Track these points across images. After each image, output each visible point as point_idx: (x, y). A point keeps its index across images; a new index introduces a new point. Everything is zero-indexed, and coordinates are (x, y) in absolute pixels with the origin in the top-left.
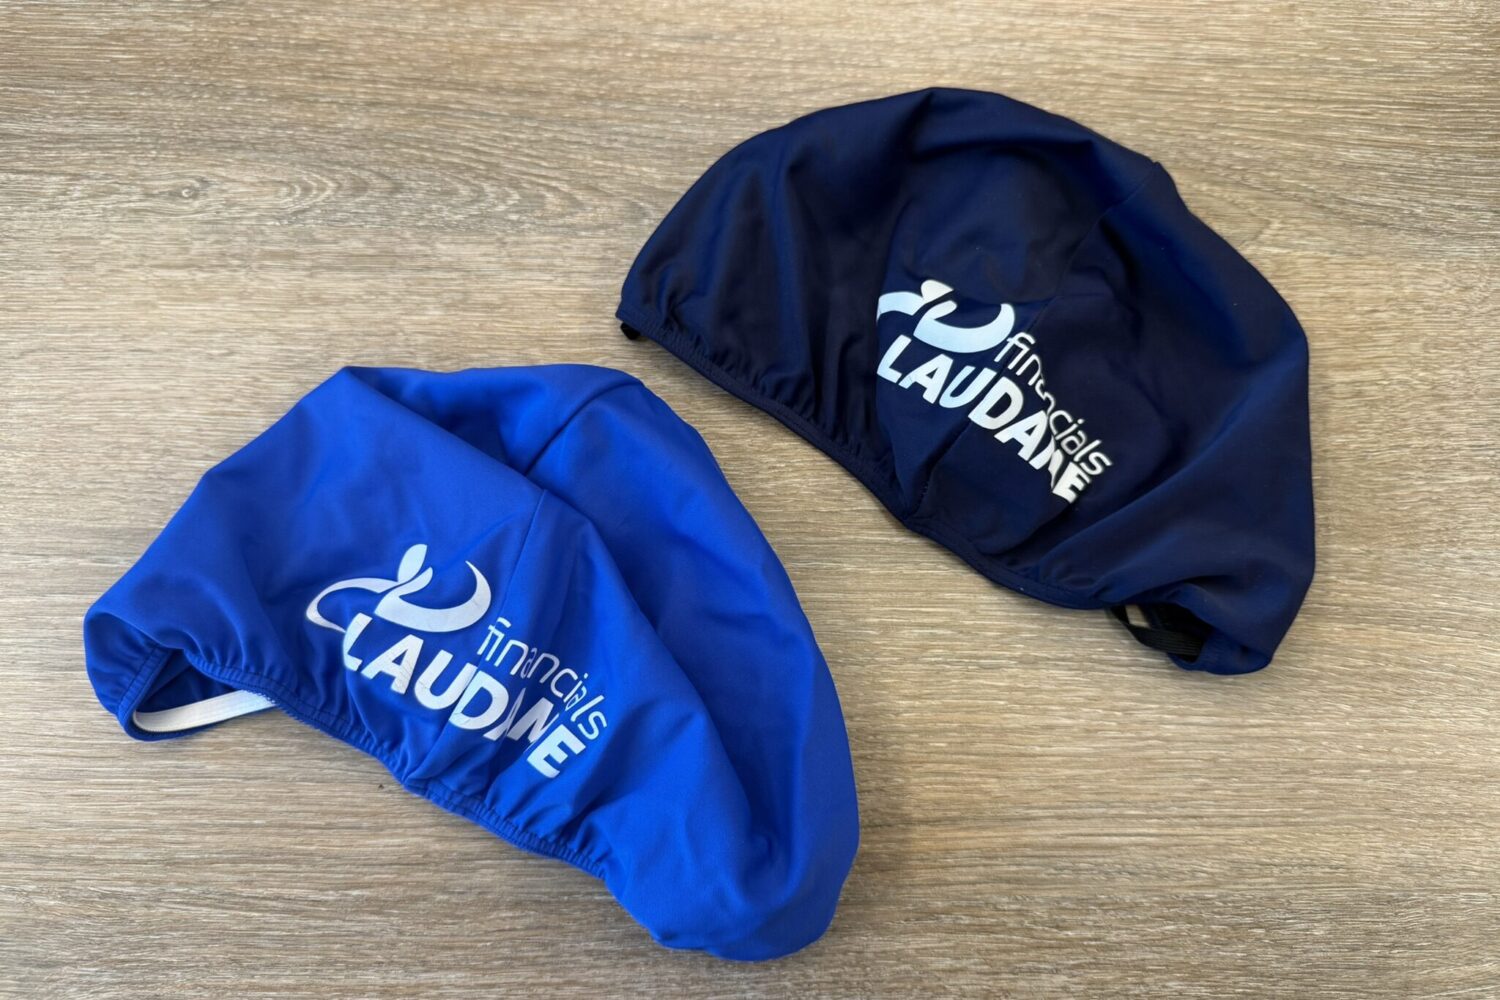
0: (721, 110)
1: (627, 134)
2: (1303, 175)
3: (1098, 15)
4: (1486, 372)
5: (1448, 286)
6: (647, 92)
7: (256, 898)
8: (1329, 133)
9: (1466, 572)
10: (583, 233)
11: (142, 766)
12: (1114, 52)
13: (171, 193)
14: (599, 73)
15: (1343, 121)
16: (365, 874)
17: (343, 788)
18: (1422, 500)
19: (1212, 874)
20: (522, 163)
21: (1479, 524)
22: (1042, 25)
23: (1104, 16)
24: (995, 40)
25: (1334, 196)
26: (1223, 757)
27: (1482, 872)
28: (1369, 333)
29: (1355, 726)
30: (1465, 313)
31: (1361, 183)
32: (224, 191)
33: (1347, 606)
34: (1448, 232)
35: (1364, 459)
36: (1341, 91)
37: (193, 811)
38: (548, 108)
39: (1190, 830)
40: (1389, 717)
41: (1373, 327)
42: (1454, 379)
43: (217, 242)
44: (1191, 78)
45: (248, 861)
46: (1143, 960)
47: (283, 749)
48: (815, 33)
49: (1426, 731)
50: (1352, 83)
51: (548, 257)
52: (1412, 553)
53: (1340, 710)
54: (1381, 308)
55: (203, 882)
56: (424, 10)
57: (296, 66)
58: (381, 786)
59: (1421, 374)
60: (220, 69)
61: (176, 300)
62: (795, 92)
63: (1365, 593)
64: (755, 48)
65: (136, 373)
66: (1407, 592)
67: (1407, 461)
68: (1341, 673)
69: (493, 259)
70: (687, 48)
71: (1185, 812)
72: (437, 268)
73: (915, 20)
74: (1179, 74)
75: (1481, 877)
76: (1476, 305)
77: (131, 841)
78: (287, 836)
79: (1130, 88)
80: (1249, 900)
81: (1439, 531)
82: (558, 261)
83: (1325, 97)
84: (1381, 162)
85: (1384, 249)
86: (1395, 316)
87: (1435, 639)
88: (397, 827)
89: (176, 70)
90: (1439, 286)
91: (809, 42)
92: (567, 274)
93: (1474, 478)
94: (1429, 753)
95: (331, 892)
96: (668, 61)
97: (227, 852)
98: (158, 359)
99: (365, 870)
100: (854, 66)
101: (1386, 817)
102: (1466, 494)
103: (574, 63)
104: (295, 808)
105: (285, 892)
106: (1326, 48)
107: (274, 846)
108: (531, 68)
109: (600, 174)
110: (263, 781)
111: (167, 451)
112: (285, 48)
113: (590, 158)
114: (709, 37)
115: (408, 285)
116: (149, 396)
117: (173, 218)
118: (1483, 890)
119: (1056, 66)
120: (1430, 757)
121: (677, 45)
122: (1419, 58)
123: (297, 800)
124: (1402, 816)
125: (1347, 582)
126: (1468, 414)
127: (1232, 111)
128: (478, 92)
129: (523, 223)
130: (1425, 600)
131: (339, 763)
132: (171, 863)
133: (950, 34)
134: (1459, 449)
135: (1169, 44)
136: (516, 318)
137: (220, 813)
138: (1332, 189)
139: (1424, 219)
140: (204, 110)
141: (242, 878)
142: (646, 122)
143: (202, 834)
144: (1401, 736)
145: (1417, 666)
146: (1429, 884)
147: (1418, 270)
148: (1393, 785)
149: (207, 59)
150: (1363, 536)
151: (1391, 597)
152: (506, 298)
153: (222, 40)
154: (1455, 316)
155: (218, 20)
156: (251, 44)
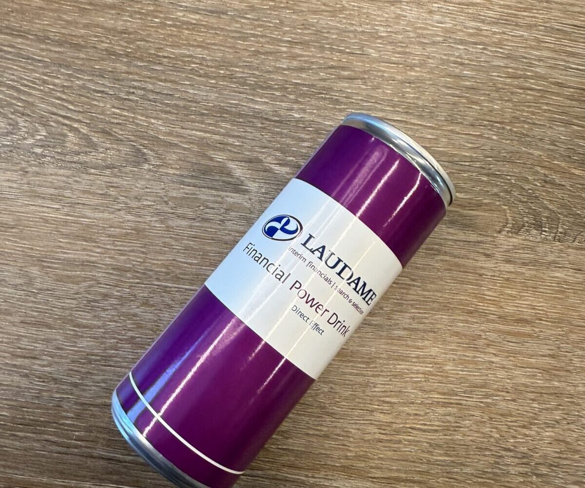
0: (224, 77)
1: (144, 89)
3: (553, 28)
6: (166, 55)
10: (93, 171)
14: (130, 33)
20: (53, 105)
22: (504, 33)
23: (558, 30)
24: (462, 42)
38: (83, 59)
48: (312, 19)
51: (60, 188)
62: (288, 69)
64: (261, 26)
69: (15, 185)
70: (205, 20)
73: (398, 17)
79: (571, 98)
82: (67, 193)
91: (305, 26)
92: (73, 205)
96: (188, 29)
100: (340, 51)
103: (110, 23)
108: (75, 23)
109: (116, 121)
113: (108, 106)
114: (225, 13)
119: (510, 70)
121: (197, 17)
128: (28, 39)
129: (45, 156)
133: (425, 32)
136: (24, 239)
142: (161, 81)
152: (19, 220)
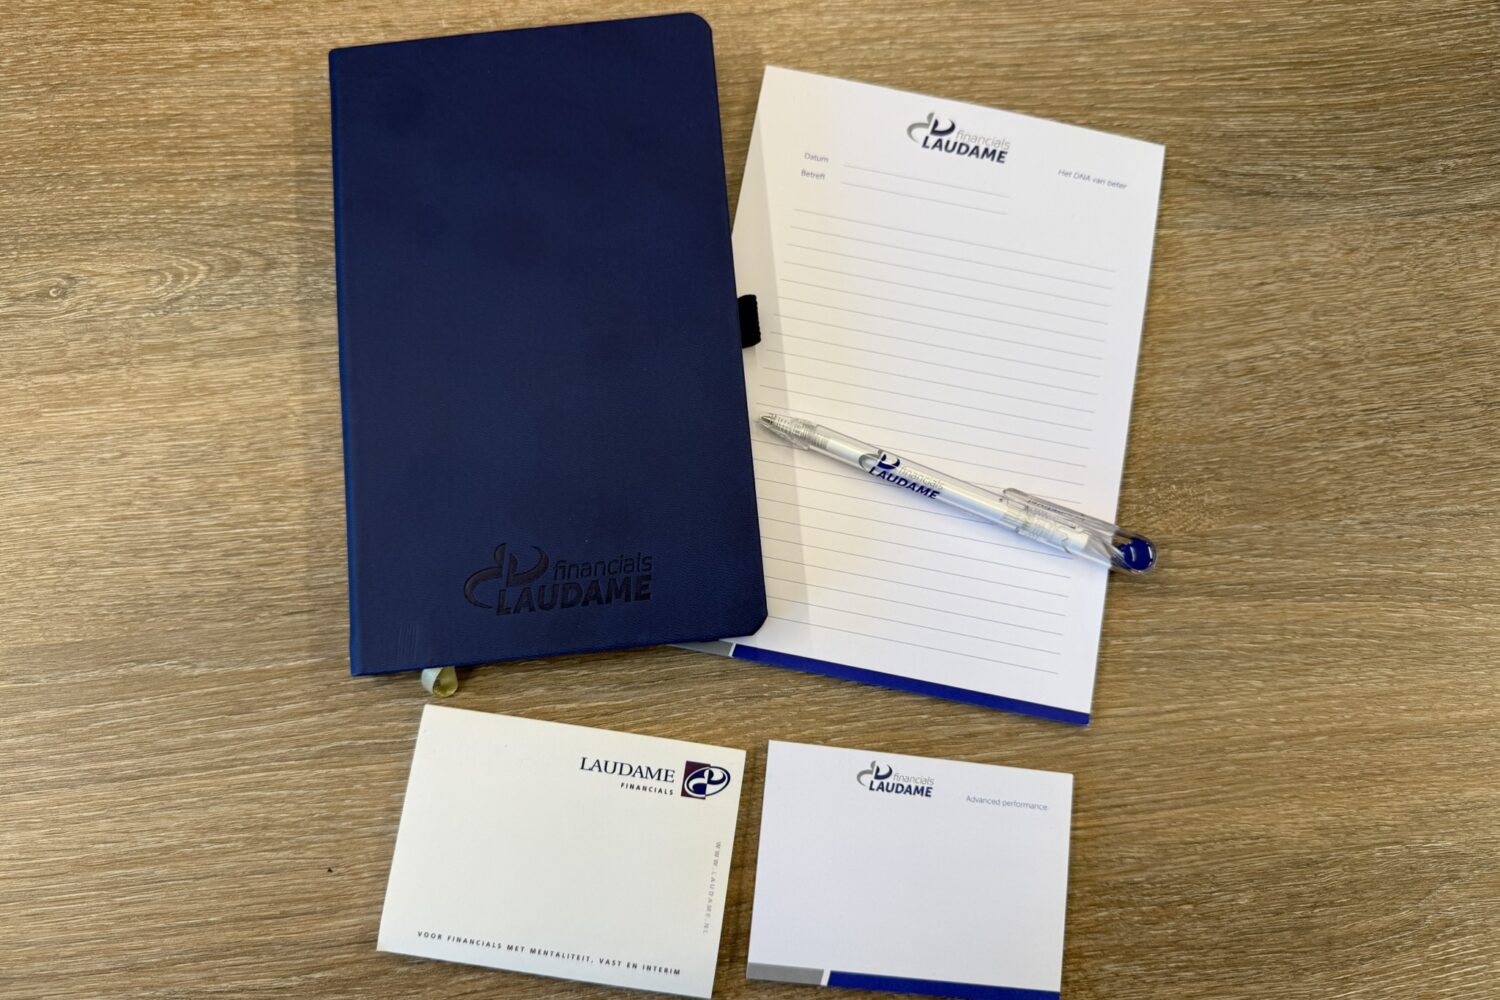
2: (1183, 150)
4: (1375, 333)
5: (1334, 250)
7: (221, 992)
8: (1207, 104)
9: (1365, 537)
11: (92, 879)
12: (987, 40)
13: (38, 295)
15: (1220, 89)
16: (325, 956)
17: (293, 875)
18: (1319, 470)
19: (1139, 858)
21: (1376, 488)
25: (1216, 169)
26: (1142, 745)
27: (1395, 826)
28: (1258, 307)
29: (1267, 701)
30: (1352, 276)
31: (1242, 152)
32: (92, 287)
33: (1252, 584)
34: (1332, 195)
35: (1261, 435)
36: (1216, 59)
37: (148, 916)
39: (1116, 819)
40: (1299, 688)
41: (1263, 300)
42: (1344, 345)
43: (93, 341)
44: (1065, 60)
45: (209, 958)
46: (1079, 947)
47: (228, 845)
49: (1335, 697)
50: (1228, 48)
52: (1311, 524)
53: (1252, 686)
54: (1268, 281)
55: (167, 984)
56: (275, 70)
57: (149, 145)
58: (330, 871)
59: (1312, 343)
60: (71, 157)
61: (60, 406)
63: (1270, 569)
65: (30, 487)
66: (1309, 564)
67: (1302, 433)
68: (1250, 651)
71: (1109, 802)
72: (320, 343)
74: (1054, 57)
75: (1394, 831)
76: (1362, 266)
77: (91, 952)
78: (245, 929)
80: (1177, 878)
81: (1336, 499)
83: (1201, 65)
84: (1261, 128)
85: (1269, 219)
86: (1283, 287)
87: (1339, 607)
88: (350, 907)
89: (25, 162)
90: (1325, 251)
93: (1368, 443)
94: (1339, 718)
95: (294, 978)
97: (186, 952)
98: (49, 470)
99: (325, 952)
101: (1301, 784)
102: (1361, 459)
104: (248, 901)
105: (247, 983)
106: (1200, 14)
107: (232, 940)
110: (213, 879)
111: (72, 563)
112: (135, 127)
115: (293, 364)
116: (46, 508)
117: (45, 321)
118: (1397, 843)
120: (1340, 722)
122: (1293, 14)
123: (249, 894)
124: (1317, 781)
125: (1251, 560)
126: (1360, 379)
127: (1108, 91)
130: (1327, 569)
131: (286, 853)
132: (133, 969)
134: (1352, 415)
135: (1040, 26)
137: (175, 915)
138: (1213, 161)
139: (1307, 183)
140: (60, 202)
141: (205, 975)
143: (160, 937)
144: (1311, 704)
145: (1323, 635)
146: (1345, 843)
147: (1304, 237)
148: (1306, 753)
149: (56, 148)
150: (1264, 513)
151: (1295, 570)
153: (69, 125)
154: (1343, 280)
155: (62, 103)
156: (99, 126)
